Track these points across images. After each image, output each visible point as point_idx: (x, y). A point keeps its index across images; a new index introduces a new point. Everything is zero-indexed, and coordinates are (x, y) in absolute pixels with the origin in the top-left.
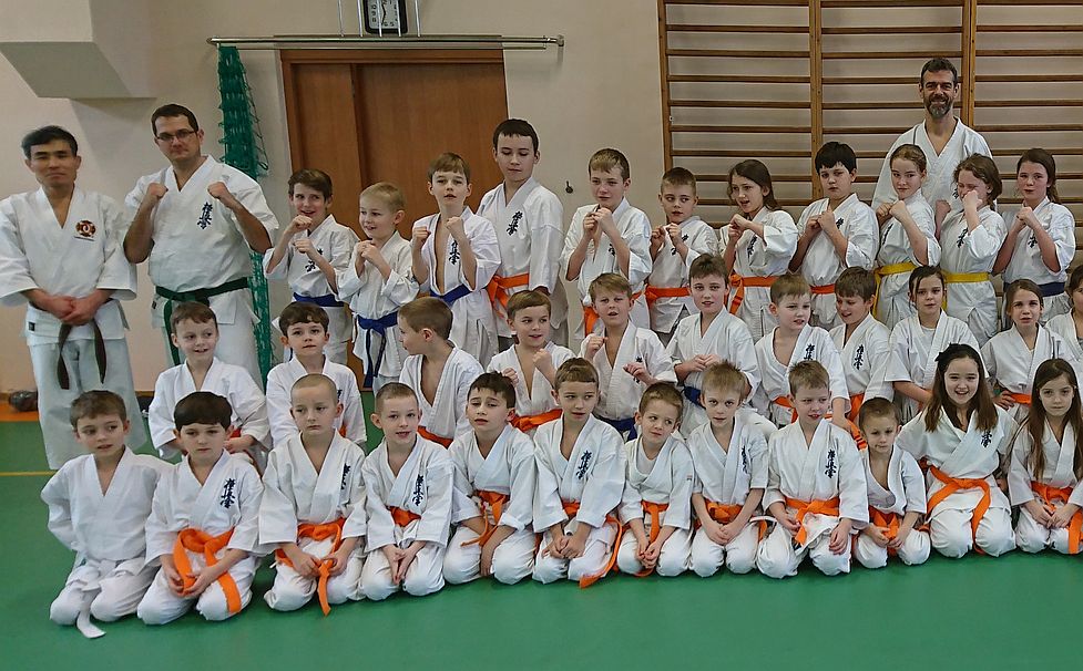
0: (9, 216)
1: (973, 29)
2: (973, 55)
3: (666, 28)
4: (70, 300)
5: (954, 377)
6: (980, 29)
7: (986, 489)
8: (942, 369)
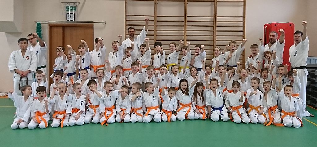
0: (14, 55)
2: (186, 26)
3: (126, 20)
4: (23, 72)
5: (182, 85)
6: (187, 21)
7: (190, 107)
8: (180, 84)
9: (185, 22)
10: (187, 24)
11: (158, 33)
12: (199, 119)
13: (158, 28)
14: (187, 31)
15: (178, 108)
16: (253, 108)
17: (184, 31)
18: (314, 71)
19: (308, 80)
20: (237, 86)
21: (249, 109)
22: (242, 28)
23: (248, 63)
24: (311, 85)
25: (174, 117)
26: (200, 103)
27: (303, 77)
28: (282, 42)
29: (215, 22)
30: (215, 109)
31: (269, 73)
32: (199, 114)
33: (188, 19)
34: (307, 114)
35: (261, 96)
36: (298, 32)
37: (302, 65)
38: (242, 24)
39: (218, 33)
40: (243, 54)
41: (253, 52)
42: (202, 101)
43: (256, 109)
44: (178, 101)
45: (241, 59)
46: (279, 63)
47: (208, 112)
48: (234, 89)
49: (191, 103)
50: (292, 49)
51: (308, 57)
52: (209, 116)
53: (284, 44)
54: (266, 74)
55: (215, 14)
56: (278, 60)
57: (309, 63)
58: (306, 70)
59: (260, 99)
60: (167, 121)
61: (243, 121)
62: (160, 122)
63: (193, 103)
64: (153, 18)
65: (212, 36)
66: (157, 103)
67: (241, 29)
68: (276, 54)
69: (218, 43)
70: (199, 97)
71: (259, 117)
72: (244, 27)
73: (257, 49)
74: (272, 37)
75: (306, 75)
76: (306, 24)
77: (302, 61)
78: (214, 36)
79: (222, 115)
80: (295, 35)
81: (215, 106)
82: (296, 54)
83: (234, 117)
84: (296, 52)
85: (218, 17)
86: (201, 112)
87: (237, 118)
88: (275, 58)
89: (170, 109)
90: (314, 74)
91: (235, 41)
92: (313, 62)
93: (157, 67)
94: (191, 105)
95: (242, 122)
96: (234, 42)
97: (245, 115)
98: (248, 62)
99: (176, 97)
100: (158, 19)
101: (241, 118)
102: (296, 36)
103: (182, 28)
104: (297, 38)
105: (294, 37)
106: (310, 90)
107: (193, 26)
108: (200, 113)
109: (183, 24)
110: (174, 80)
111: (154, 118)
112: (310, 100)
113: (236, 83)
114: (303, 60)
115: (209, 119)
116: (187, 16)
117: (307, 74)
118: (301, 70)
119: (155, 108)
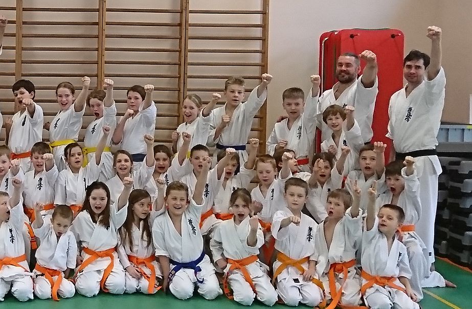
1: (104, 24)
2: (104, 37)
5: (94, 199)
6: (108, 24)
7: (112, 258)
8: (88, 194)
9: (101, 24)
10: (106, 32)
11: (26, 55)
12: (138, 292)
13: (26, 43)
14: (107, 49)
15: (79, 261)
16: (288, 263)
17: (97, 50)
18: (458, 163)
19: (441, 186)
20: (243, 203)
21: (277, 265)
22: (259, 43)
23: (275, 140)
24: (450, 200)
25: (67, 287)
26: (140, 249)
27: (430, 177)
28: (371, 85)
29: (184, 27)
30: (180, 266)
31: (335, 167)
32: (139, 279)
33: (110, 17)
34: (437, 279)
35: (310, 229)
36: (414, 55)
37: (425, 146)
38: (258, 32)
39: (191, 58)
40: (261, 115)
41: (288, 108)
42: (145, 244)
43: (296, 264)
44: (80, 243)
45: (256, 127)
46: (361, 142)
47: (162, 273)
48: (233, 210)
49: (116, 249)
50: (398, 101)
51: (442, 123)
52: (165, 283)
53: (375, 89)
54: (327, 171)
55: (184, 5)
56: (359, 133)
57: (443, 141)
58: (435, 158)
59: (309, 239)
60: (48, 299)
61: (259, 298)
62: (30, 300)
63: (121, 250)
64: (12, 15)
65: (175, 64)
66: (19, 249)
67: (257, 46)
68: (355, 115)
69: (191, 84)
70: (137, 232)
71: (304, 288)
72: (264, 39)
73: (300, 101)
74: (344, 68)
75: (435, 172)
76: (437, 34)
77: (425, 135)
78: (181, 63)
79: (202, 282)
80: (408, 63)
81: (179, 258)
82: (409, 116)
83: (235, 287)
84: (410, 109)
85: (191, 12)
86: (143, 274)
87: (242, 292)
88: (351, 125)
89: (56, 263)
90: (457, 171)
91: (243, 79)
92: (454, 138)
93: (20, 151)
94: (115, 255)
95: (256, 302)
96: (239, 82)
97: (264, 282)
98: (275, 138)
99: (73, 230)
100: (27, 16)
101: (255, 291)
102: (410, 67)
103: (94, 43)
104: (413, 71)
105: (405, 70)
106: (446, 215)
107: (122, 36)
108: (141, 275)
109: (94, 30)
110: (73, 185)
111: (13, 289)
112: (444, 242)
113: (240, 193)
114: (429, 131)
115: (165, 292)
116: (108, 10)
117: (440, 171)
118: (424, 161)
119: (14, 262)
